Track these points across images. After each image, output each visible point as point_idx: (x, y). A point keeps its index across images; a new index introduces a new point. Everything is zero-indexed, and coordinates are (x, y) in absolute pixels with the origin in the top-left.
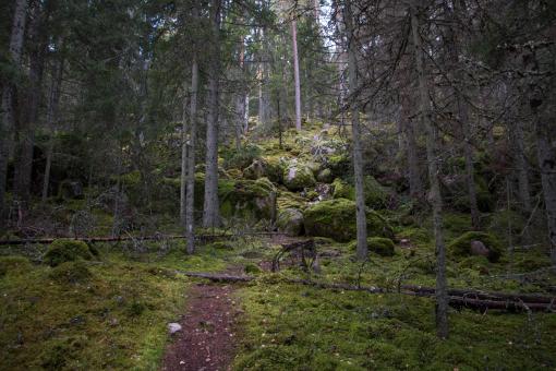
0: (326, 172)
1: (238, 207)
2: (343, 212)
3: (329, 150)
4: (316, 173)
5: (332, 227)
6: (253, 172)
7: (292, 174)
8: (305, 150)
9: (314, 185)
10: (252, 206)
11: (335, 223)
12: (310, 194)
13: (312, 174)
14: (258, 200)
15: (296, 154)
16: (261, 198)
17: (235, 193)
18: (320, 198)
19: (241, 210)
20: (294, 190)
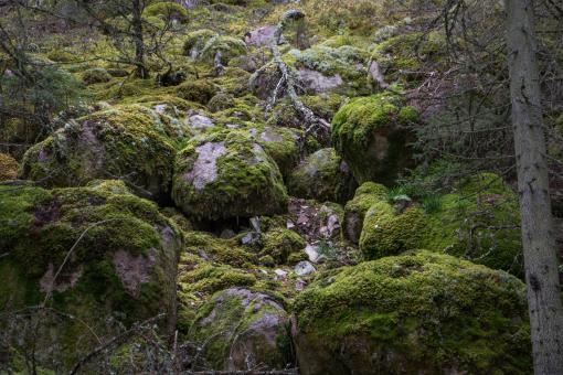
0: (323, 159)
1: (47, 285)
2: (439, 300)
3: (319, 81)
4: (286, 162)
5: (404, 350)
6: (62, 160)
7: (207, 167)
8: (226, 83)
9: (283, 209)
10: (100, 284)
11: (413, 338)
12: (274, 237)
13: (275, 170)
14: (121, 259)
15: (203, 97)
16: (134, 252)
17: (33, 237)
18: (311, 252)
19: (59, 298)
20: (214, 225)
